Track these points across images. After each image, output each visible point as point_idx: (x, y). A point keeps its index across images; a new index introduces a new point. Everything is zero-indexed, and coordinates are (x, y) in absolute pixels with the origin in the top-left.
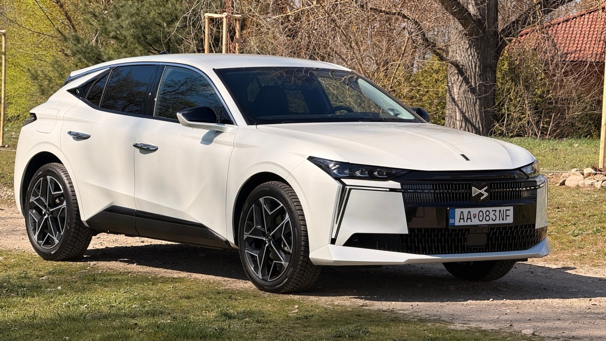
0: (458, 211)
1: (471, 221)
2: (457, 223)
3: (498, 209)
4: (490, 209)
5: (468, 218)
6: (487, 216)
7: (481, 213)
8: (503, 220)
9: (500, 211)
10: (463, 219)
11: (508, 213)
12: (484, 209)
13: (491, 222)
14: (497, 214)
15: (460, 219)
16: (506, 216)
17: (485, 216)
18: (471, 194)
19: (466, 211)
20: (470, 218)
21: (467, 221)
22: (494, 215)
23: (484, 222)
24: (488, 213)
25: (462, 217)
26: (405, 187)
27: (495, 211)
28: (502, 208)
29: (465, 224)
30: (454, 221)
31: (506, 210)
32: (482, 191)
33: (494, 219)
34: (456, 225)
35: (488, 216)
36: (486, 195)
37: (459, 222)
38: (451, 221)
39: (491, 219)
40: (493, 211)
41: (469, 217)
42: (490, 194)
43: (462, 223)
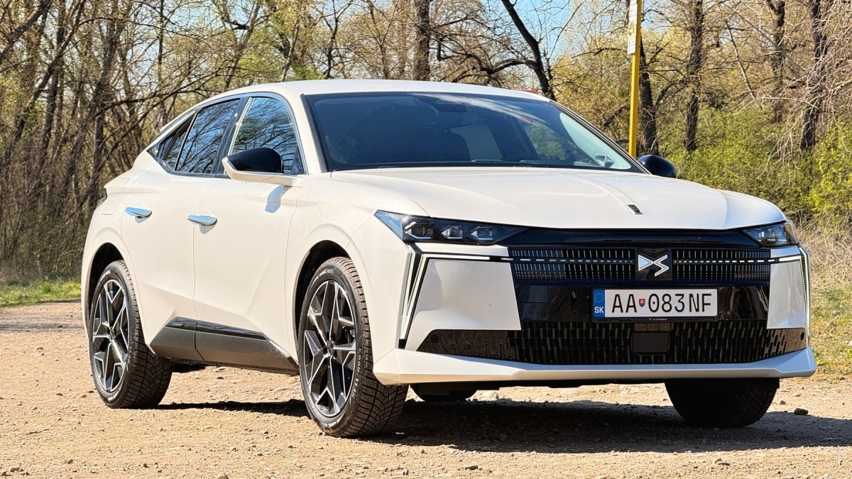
0: (610, 294)
1: (636, 311)
2: (608, 314)
3: (686, 292)
4: (672, 292)
5: (628, 306)
6: (665, 303)
7: (654, 299)
8: (697, 310)
9: (691, 295)
10: (620, 306)
11: (707, 300)
12: (660, 292)
13: (673, 313)
14: (686, 300)
15: (615, 306)
16: (704, 304)
17: (661, 303)
18: (635, 266)
19: (624, 294)
20: (634, 306)
21: (627, 311)
22: (679, 301)
23: (660, 313)
24: (667, 299)
25: (617, 304)
26: (515, 253)
27: (682, 295)
28: (695, 292)
29: (624, 315)
30: (604, 310)
31: (703, 295)
32: (658, 262)
33: (680, 308)
34: (606, 316)
35: (668, 303)
36: (665, 268)
37: (613, 311)
38: (598, 310)
39: (673, 308)
40: (677, 295)
41: (631, 304)
42: (674, 267)
43: (618, 314)
